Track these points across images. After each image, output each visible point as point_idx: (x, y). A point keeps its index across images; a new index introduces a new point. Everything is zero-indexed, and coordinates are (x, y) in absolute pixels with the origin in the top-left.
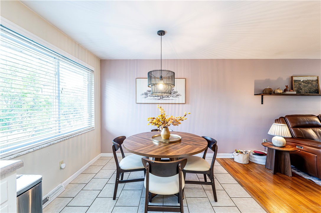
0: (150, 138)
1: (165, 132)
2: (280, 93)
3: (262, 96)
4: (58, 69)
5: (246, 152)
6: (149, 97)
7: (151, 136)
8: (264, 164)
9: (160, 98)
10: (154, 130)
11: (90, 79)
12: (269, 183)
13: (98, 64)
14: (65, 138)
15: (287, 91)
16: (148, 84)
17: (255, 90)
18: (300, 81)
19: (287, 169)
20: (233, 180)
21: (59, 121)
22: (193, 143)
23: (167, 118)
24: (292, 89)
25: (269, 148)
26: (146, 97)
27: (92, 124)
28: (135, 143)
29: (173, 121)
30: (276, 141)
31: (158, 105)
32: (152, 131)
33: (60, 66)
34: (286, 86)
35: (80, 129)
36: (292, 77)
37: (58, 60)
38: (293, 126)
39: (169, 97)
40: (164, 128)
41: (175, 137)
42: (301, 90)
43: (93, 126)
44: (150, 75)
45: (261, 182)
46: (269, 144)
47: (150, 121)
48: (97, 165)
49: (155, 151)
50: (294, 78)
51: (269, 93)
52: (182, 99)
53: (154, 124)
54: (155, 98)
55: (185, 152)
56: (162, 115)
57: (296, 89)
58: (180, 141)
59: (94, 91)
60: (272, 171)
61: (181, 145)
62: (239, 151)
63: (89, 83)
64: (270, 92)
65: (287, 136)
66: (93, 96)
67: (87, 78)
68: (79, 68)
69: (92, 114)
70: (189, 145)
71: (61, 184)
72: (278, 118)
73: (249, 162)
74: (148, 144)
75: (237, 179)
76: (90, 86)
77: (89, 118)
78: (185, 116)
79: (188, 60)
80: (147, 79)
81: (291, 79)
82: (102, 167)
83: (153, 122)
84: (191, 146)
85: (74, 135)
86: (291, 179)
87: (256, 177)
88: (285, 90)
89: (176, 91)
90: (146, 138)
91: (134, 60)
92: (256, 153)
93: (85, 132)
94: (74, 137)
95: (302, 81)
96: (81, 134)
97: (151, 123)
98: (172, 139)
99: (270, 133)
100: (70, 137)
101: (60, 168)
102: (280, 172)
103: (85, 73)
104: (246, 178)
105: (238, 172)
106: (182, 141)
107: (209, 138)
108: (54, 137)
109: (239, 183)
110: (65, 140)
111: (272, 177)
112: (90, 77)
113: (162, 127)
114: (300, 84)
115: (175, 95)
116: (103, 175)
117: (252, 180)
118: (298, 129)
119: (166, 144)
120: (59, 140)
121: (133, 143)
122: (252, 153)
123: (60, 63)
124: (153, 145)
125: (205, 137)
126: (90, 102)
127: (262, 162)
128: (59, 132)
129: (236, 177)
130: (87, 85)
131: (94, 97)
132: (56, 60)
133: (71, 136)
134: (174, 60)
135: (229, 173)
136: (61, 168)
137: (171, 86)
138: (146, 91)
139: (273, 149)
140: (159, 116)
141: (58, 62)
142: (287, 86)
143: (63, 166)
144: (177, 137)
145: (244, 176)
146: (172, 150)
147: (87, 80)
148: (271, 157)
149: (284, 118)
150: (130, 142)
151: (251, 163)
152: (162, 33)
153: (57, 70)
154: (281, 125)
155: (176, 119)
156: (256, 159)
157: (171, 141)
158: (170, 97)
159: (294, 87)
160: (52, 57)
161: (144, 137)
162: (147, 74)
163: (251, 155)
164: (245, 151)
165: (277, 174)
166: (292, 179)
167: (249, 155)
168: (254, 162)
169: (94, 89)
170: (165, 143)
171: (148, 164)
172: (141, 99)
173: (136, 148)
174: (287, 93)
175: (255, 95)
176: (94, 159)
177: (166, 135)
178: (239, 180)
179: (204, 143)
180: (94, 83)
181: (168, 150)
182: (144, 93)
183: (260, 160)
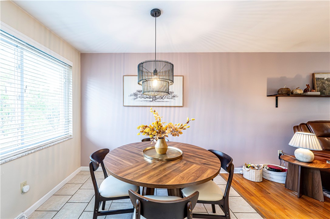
0: (141, 151)
1: (161, 145)
2: (300, 94)
3: (277, 98)
4: (22, 60)
5: (258, 167)
6: (139, 99)
7: (142, 149)
8: (284, 183)
9: (153, 99)
10: (145, 140)
11: (67, 75)
12: (298, 213)
13: (77, 58)
14: (30, 152)
15: (309, 91)
16: (138, 79)
17: (269, 90)
18: (323, 79)
19: (316, 191)
20: (248, 206)
21: (22, 128)
22: (199, 161)
23: (163, 126)
24: (313, 88)
25: (290, 164)
26: (135, 99)
27: (70, 132)
28: (121, 161)
29: (172, 130)
30: (301, 154)
31: (151, 108)
32: (143, 141)
33: (24, 57)
34: (307, 85)
35: (53, 138)
36: (313, 75)
37: (22, 48)
38: (319, 135)
39: (163, 98)
40: (159, 140)
41: (174, 150)
42: (325, 90)
43: (70, 134)
44: (141, 68)
45: (286, 210)
46: (290, 158)
47: (141, 129)
48: (75, 183)
49: (148, 175)
50: (317, 76)
51: (286, 94)
52: (178, 101)
53: (146, 134)
54: (147, 99)
55: (192, 178)
56: (157, 122)
57: (319, 88)
58: (180, 158)
59: (72, 91)
60: (297, 194)
61: (185, 164)
62: (249, 165)
63: (66, 81)
64: (288, 93)
65: (318, 149)
66: (70, 98)
67: (63, 75)
68: (51, 62)
69: (70, 120)
70: (195, 165)
71: (22, 213)
72: (299, 125)
73: (263, 180)
74: (138, 162)
75: (254, 204)
76: (67, 84)
77: (66, 124)
78: (188, 123)
79: (186, 54)
80: (137, 77)
81: (311, 77)
82: (81, 185)
83: (145, 131)
84: (199, 167)
85: (44, 147)
86: (322, 204)
87: (277, 202)
88: (306, 91)
89: (171, 91)
90: (136, 151)
91: (120, 54)
92: (272, 168)
93: (60, 141)
94: (43, 149)
95: (325, 79)
96: (54, 145)
97: (143, 132)
98: (170, 153)
99: (291, 144)
100: (37, 149)
101: (20, 192)
102: (307, 195)
103: (61, 68)
104: (264, 204)
105: (252, 195)
106: (183, 158)
107: (220, 153)
108: (13, 151)
109: (258, 211)
110: (29, 154)
111: (297, 201)
112: (67, 73)
113: (157, 138)
114: (323, 83)
115: (170, 96)
116: (80, 198)
117: (274, 207)
118: (326, 139)
119: (163, 162)
120: (20, 155)
121: (118, 160)
122: (266, 168)
123: (25, 53)
124: (145, 164)
125: (212, 151)
126: (67, 104)
127: (280, 180)
128: (22, 144)
129: (251, 202)
130: (63, 83)
131: (72, 98)
132: (18, 49)
133: (39, 148)
134: (169, 53)
135: (241, 196)
136: (23, 192)
137: (168, 82)
138: (135, 91)
139: (295, 165)
140: (153, 124)
141: (22, 52)
142: (309, 85)
143: (26, 189)
144: (176, 151)
145: (261, 201)
146: (173, 173)
147: (63, 78)
148: (293, 175)
149: (306, 124)
150: (114, 158)
151: (266, 182)
152: (157, 13)
153: (19, 62)
154: (308, 135)
155: (176, 127)
156: (271, 176)
157: (169, 157)
158: (165, 98)
159: (316, 86)
160: (11, 44)
161: (132, 151)
162: (137, 66)
163: (265, 170)
164: (257, 165)
165: (303, 198)
166: (325, 204)
167: (263, 171)
168: (268, 179)
169: (72, 88)
170: (161, 160)
171: (139, 202)
172: (130, 101)
173: (122, 170)
174: (309, 93)
175: (267, 96)
176: (71, 175)
177: (163, 148)
178: (256, 206)
179: (215, 161)
180: (72, 81)
181: (167, 173)
182: (133, 93)
183: (278, 178)
